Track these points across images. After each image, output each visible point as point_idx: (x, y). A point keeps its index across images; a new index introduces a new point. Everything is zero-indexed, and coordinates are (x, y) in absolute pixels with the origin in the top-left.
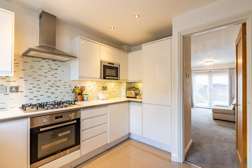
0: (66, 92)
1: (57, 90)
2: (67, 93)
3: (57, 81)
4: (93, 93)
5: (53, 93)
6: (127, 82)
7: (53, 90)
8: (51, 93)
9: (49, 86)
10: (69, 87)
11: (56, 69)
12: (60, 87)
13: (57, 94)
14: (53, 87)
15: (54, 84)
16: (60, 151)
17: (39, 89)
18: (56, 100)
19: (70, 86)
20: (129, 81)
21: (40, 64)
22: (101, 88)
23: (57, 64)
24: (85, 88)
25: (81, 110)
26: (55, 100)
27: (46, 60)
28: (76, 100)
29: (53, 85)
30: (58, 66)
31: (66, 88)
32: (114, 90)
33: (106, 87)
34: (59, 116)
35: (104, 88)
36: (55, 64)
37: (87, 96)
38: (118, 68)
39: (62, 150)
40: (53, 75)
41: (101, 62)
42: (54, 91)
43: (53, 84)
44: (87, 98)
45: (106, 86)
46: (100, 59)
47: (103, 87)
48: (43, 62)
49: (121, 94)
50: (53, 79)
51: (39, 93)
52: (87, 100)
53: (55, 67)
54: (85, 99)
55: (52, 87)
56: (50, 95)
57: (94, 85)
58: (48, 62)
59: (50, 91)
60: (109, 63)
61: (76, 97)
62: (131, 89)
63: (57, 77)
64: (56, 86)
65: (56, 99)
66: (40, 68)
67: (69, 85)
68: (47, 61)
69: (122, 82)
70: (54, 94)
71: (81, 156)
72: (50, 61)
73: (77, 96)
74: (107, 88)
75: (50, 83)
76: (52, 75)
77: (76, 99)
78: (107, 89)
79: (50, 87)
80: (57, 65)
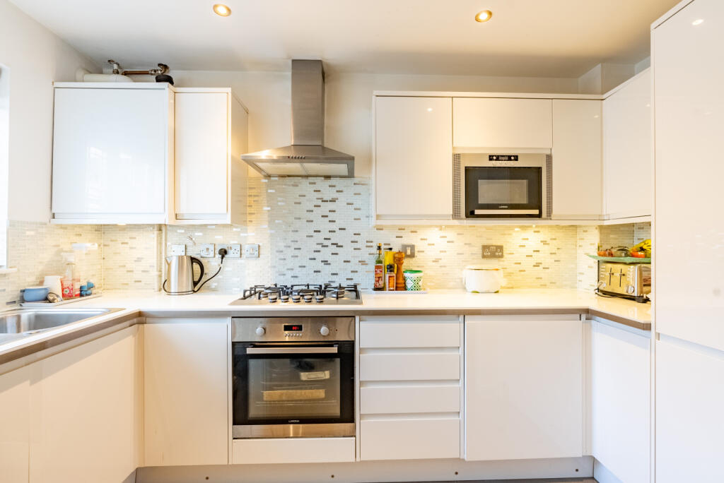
0: (360, 262)
1: (337, 254)
2: (363, 262)
3: (334, 232)
4: (445, 266)
5: (326, 262)
6: (601, 228)
7: (326, 254)
8: (322, 261)
9: (318, 244)
10: (367, 246)
11: (333, 201)
12: (342, 246)
13: (336, 265)
14: (327, 246)
15: (329, 239)
16: (298, 421)
17: (297, 252)
18: (334, 282)
19: (369, 244)
20: (606, 223)
21: (298, 191)
22: (478, 250)
23: (334, 186)
24: (416, 250)
25: (357, 318)
26: (332, 282)
27: (311, 179)
28: (378, 285)
29: (326, 243)
30: (337, 191)
31: (359, 249)
32: (537, 258)
33: (500, 248)
34: (295, 326)
35: (492, 252)
36: (330, 186)
37: (415, 275)
38: (539, 170)
39: (304, 421)
40: (327, 216)
41: (457, 158)
42: (330, 258)
43: (325, 239)
44: (416, 281)
45: (499, 244)
46: (454, 148)
47: (485, 248)
48: (305, 186)
49: (579, 277)
50: (324, 226)
51: (297, 262)
52: (417, 288)
53: (329, 193)
54: (409, 284)
55: (323, 246)
56: (321, 266)
57: (448, 242)
58: (315, 183)
59: (319, 257)
60: (491, 158)
61: (379, 278)
62: (621, 256)
63: (334, 221)
64: (333, 244)
65: (334, 278)
66: (297, 201)
67: (367, 242)
68: (312, 181)
69: (580, 226)
70: (329, 264)
71: (358, 460)
72: (319, 181)
73: (382, 275)
74: (505, 251)
75: (319, 238)
76: (323, 216)
77: (378, 281)
78: (502, 256)
79: (319, 247)
80: (334, 190)
